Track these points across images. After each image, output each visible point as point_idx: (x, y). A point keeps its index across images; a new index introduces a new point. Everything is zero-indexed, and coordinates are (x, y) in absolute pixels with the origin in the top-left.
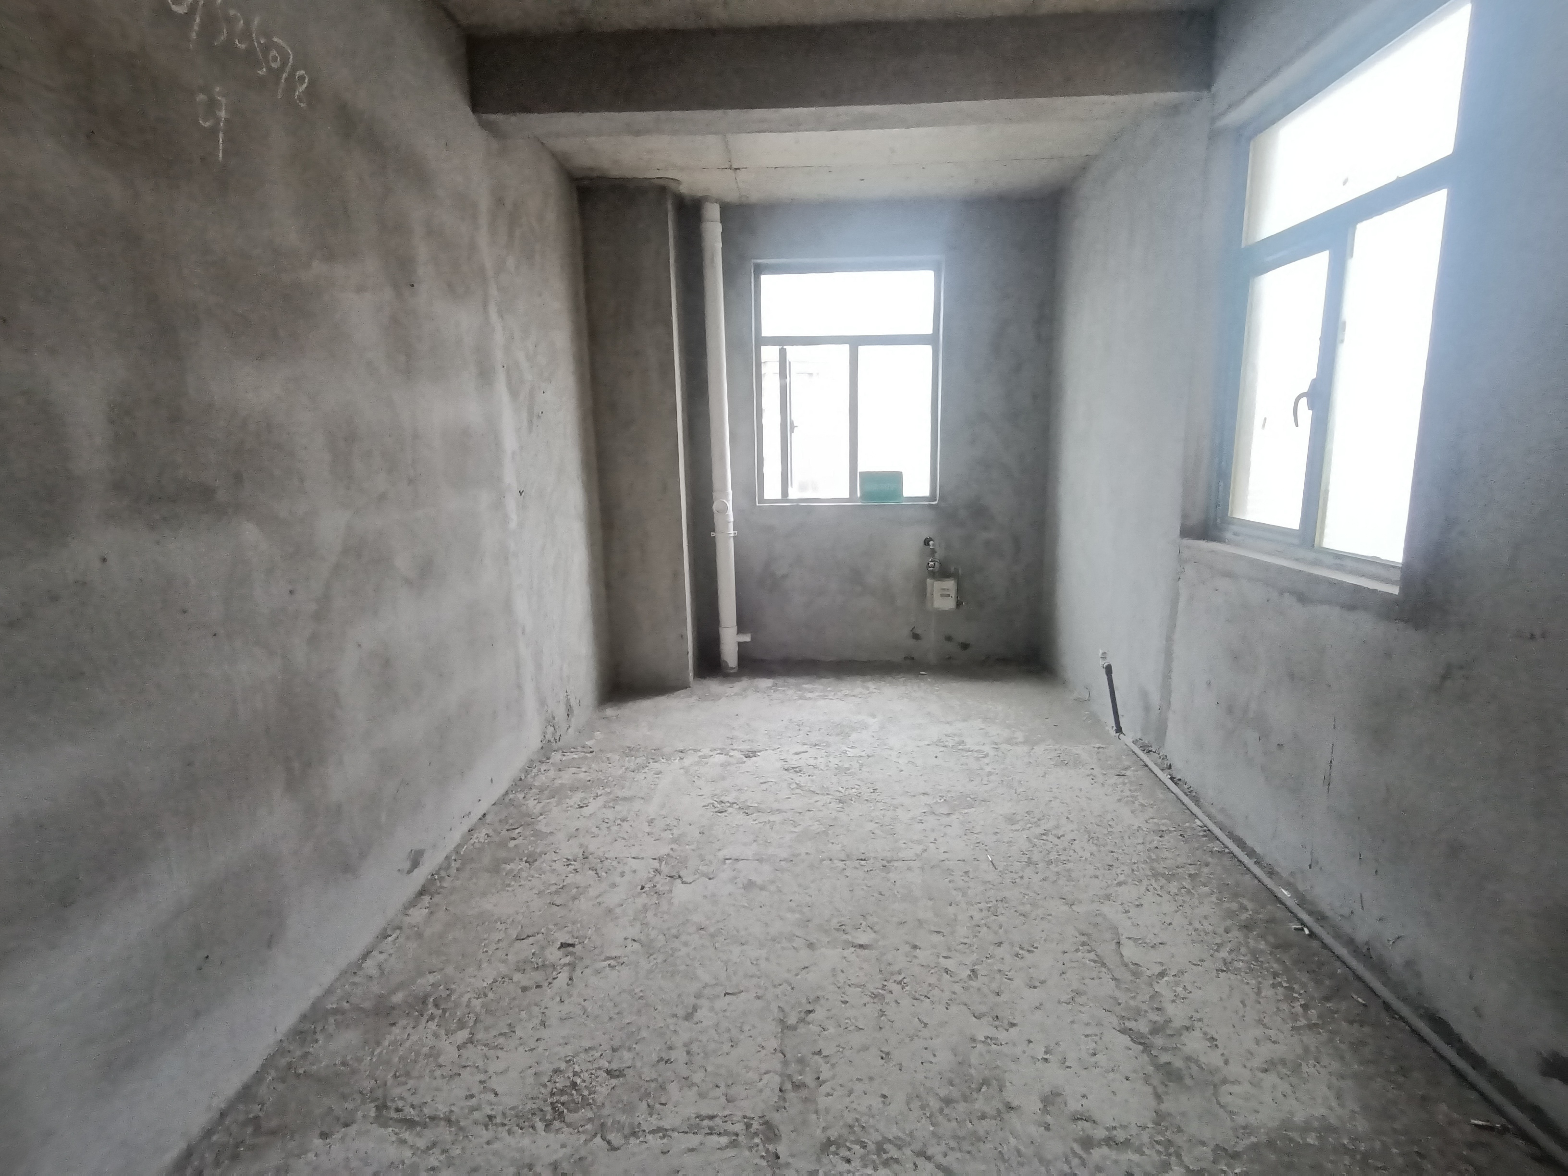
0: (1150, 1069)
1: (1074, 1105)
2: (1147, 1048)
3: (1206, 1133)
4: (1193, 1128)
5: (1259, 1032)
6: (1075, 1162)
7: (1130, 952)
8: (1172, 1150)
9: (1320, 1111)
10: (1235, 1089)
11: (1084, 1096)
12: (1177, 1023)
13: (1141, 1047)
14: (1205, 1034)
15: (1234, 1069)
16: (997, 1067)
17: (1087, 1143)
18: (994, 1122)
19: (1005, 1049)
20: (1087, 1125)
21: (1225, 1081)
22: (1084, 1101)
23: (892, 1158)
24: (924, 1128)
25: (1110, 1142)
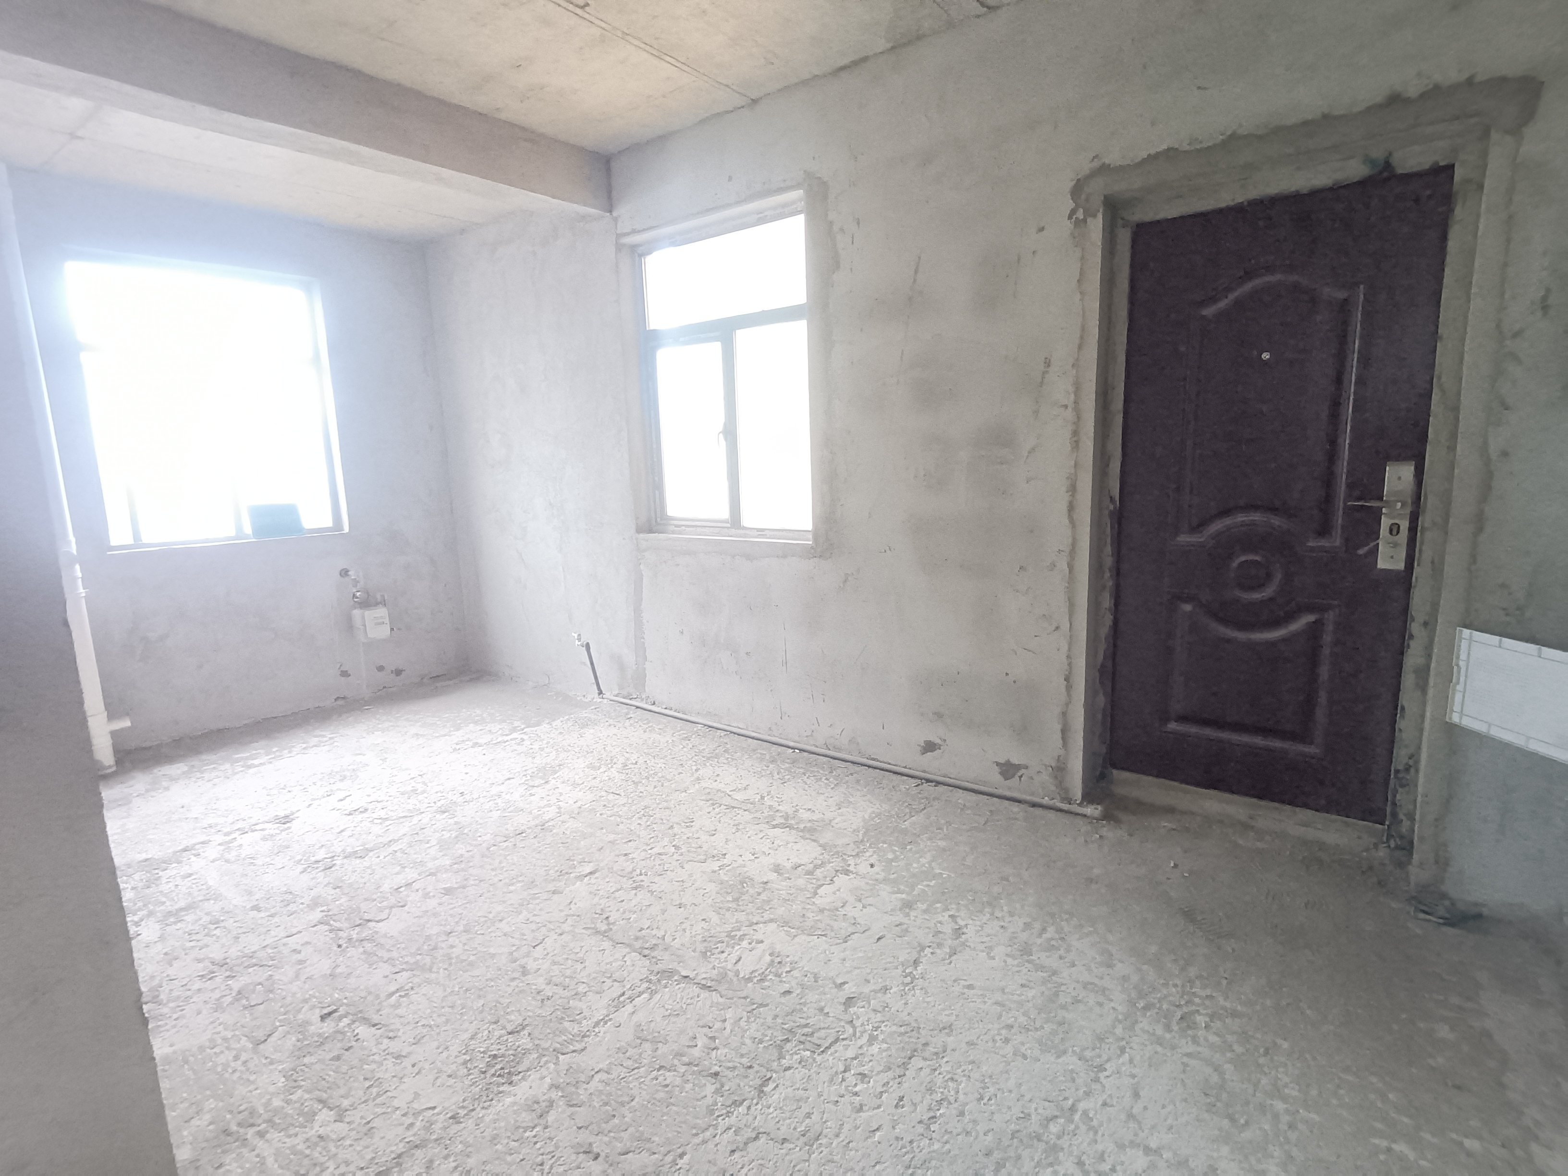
0: (801, 834)
1: (788, 865)
2: (790, 827)
3: (846, 840)
4: (840, 842)
5: (822, 797)
6: (814, 881)
7: (739, 796)
8: (840, 854)
9: (870, 810)
10: (836, 821)
11: (788, 859)
12: (790, 812)
13: (788, 829)
14: (805, 809)
15: (829, 815)
16: (740, 874)
17: (810, 873)
18: (766, 892)
19: (735, 865)
20: (802, 867)
21: (830, 821)
22: (790, 861)
23: (741, 936)
24: (742, 917)
25: (816, 867)
